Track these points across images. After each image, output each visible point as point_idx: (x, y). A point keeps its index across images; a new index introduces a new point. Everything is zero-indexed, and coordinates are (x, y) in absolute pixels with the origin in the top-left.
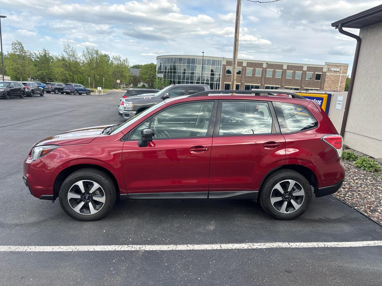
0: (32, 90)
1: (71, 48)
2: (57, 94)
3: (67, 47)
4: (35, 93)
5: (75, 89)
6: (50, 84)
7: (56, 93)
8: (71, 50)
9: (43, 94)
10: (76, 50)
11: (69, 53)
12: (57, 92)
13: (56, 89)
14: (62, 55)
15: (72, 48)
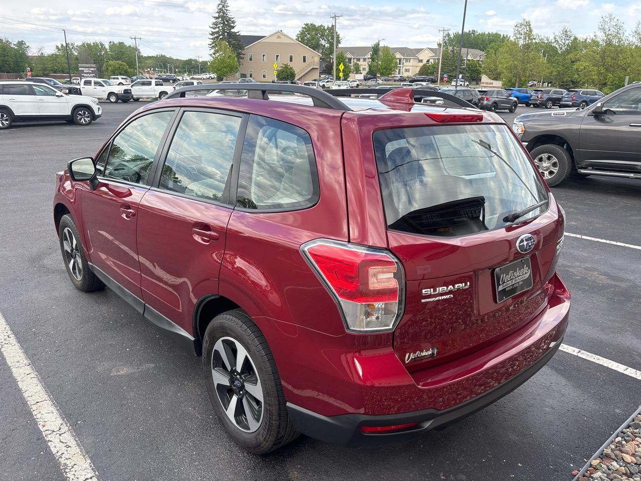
0: (495, 103)
1: (615, 20)
2: (550, 108)
3: (606, 20)
4: (500, 107)
5: (581, 100)
6: (541, 91)
7: (547, 108)
8: (615, 24)
9: (515, 110)
10: (623, 23)
11: (609, 30)
12: (550, 104)
13: (549, 99)
14: (595, 36)
15: (618, 20)
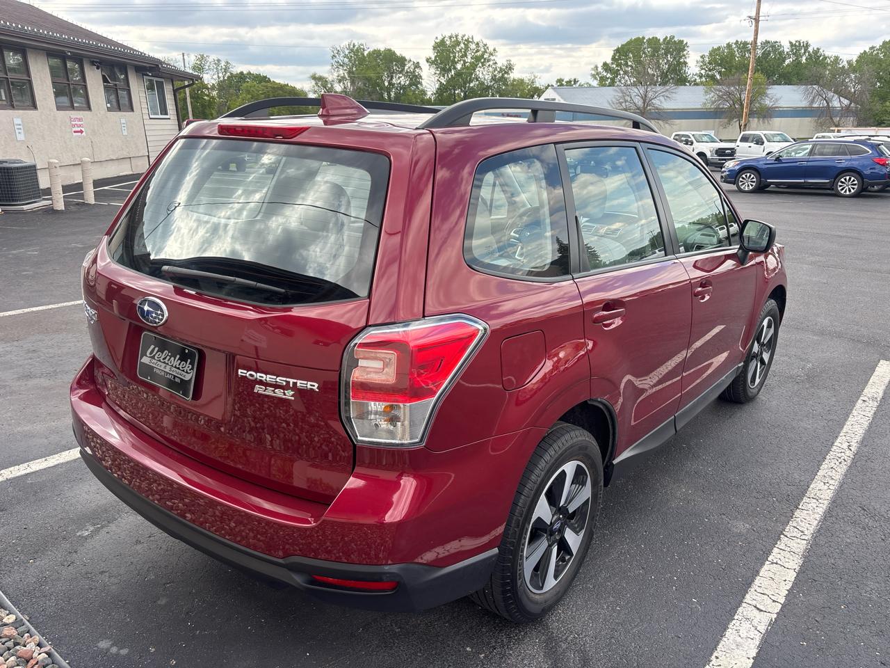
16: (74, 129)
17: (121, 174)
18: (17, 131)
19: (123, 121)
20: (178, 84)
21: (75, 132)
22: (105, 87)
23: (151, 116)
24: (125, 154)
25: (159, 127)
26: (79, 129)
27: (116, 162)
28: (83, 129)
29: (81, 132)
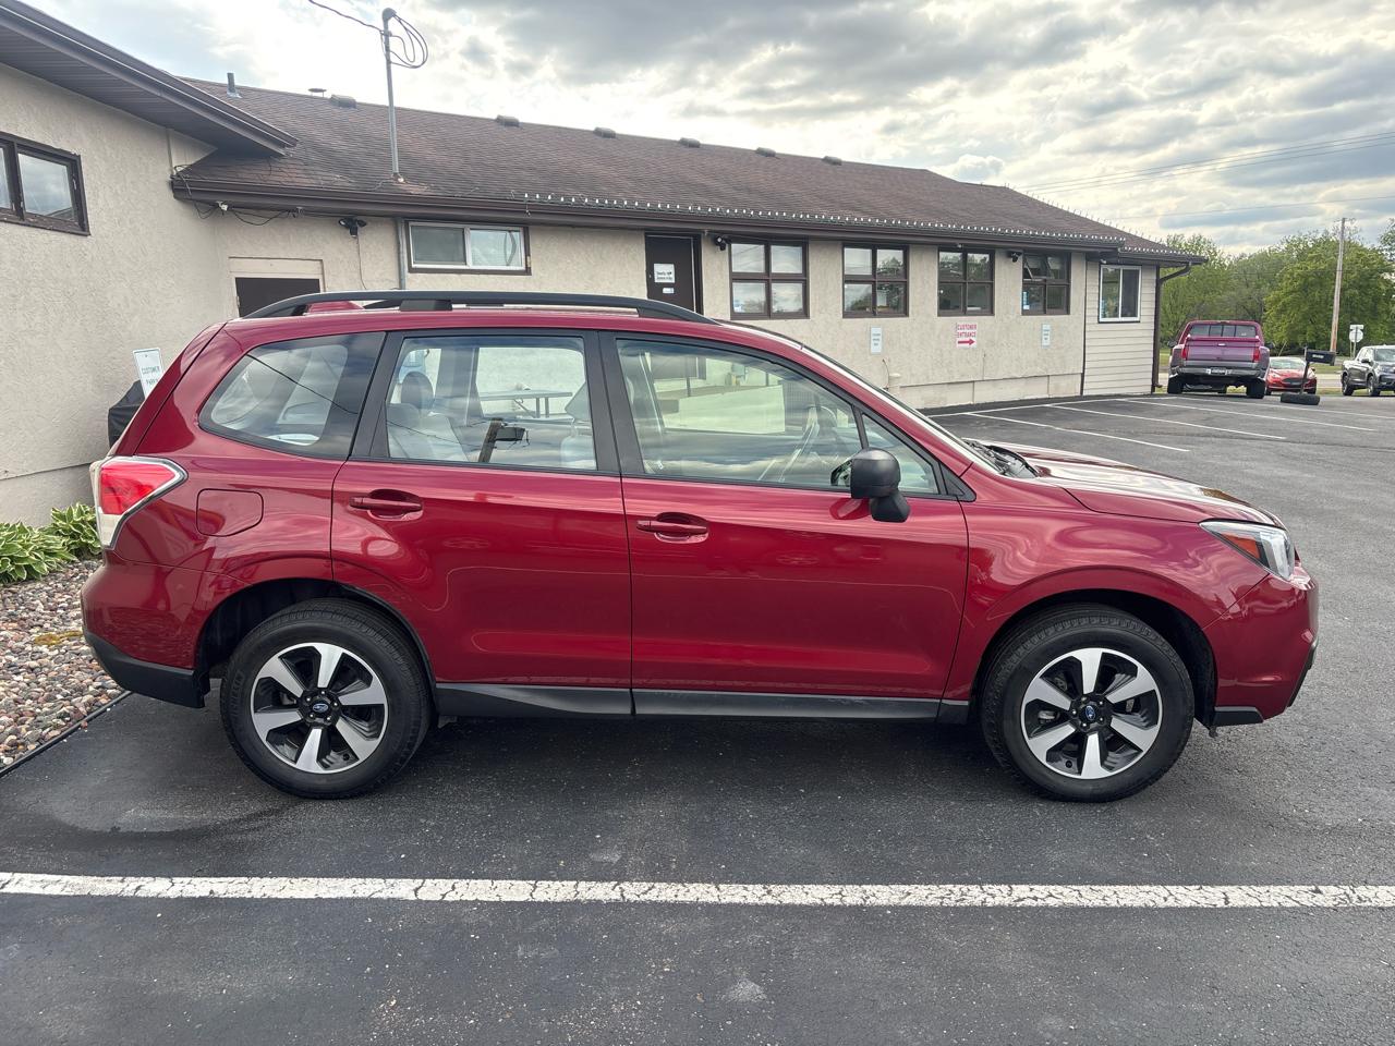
16: (961, 339)
17: (1026, 398)
18: (873, 342)
19: (1045, 327)
20: (1165, 272)
21: (960, 342)
22: (1024, 283)
23: (1101, 320)
24: (1039, 371)
25: (1111, 335)
26: (968, 339)
27: (1023, 382)
28: (973, 339)
29: (971, 342)
